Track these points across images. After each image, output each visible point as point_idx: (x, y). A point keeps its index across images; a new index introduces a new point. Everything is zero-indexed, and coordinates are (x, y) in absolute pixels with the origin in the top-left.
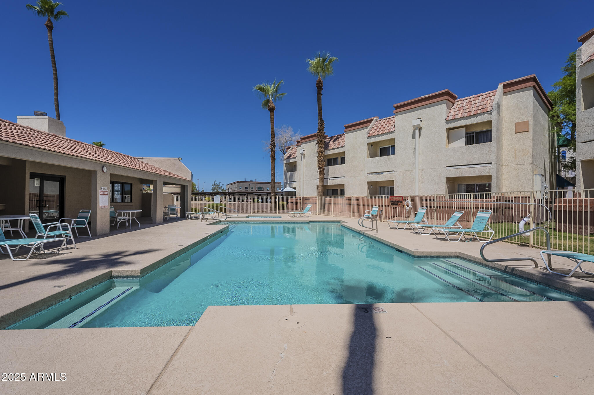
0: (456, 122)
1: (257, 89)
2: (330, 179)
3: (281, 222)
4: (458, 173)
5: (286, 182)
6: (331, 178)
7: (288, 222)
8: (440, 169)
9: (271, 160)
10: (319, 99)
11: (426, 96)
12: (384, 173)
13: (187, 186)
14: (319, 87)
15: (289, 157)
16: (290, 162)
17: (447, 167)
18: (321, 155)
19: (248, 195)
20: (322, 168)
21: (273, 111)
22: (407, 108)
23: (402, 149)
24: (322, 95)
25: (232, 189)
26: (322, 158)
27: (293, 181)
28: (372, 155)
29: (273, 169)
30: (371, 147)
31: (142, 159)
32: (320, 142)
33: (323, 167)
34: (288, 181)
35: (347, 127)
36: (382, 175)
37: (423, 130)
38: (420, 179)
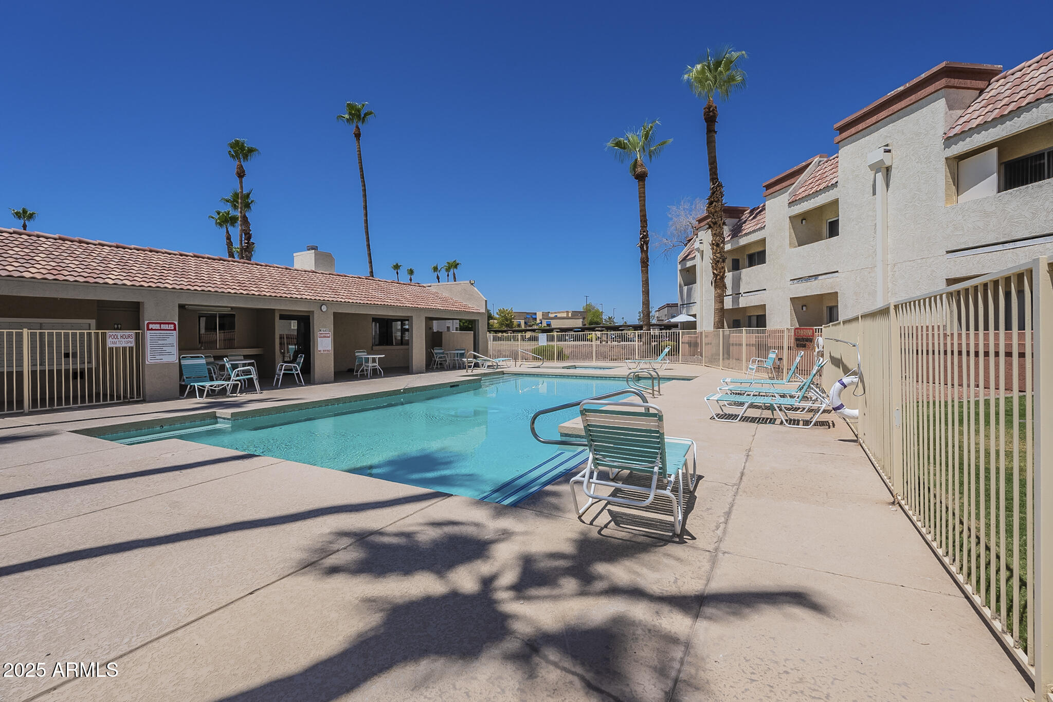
0: (968, 139)
1: (614, 146)
2: (742, 295)
3: (588, 377)
4: (973, 264)
5: (681, 304)
6: (744, 293)
7: (601, 377)
8: (932, 259)
9: (642, 267)
10: (711, 143)
11: (899, 89)
12: (820, 278)
13: (478, 320)
14: (710, 118)
15: (685, 259)
16: (687, 266)
17: (948, 252)
18: (717, 251)
19: (607, 331)
20: (719, 275)
21: (642, 180)
22: (861, 126)
23: (853, 220)
24: (716, 132)
25: (660, 319)
26: (717, 255)
27: (692, 302)
28: (803, 240)
29: (646, 283)
30: (802, 223)
31: (430, 286)
32: (712, 225)
33: (720, 273)
34: (686, 303)
35: (768, 187)
36: (816, 281)
37: (894, 172)
38: (890, 285)
